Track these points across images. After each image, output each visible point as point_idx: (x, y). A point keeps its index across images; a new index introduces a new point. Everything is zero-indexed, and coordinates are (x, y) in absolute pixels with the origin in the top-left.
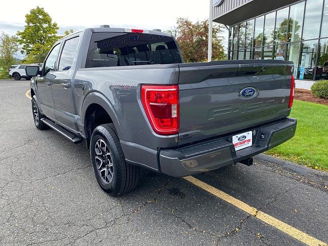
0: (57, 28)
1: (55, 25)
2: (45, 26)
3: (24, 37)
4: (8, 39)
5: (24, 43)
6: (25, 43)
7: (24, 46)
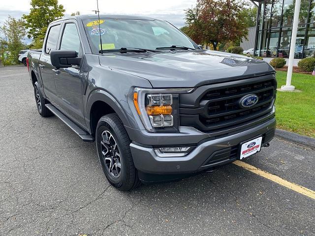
0: (64, 11)
1: (61, 7)
2: (51, 8)
3: (30, 21)
4: (15, 23)
5: (30, 26)
6: (32, 27)
7: (31, 30)
